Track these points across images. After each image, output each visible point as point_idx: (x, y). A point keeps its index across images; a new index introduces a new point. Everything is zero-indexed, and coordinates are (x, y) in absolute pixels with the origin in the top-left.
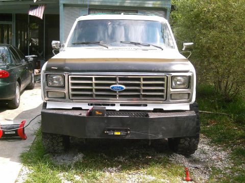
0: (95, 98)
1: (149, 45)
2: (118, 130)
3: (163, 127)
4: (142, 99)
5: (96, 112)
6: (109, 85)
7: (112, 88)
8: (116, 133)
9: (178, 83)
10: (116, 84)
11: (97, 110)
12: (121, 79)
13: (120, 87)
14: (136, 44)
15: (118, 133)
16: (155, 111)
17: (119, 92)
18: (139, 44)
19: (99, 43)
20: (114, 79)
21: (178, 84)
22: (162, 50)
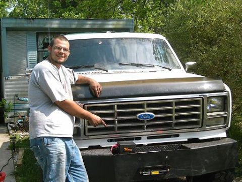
0: (118, 132)
1: (153, 66)
2: (155, 169)
3: (206, 160)
5: (125, 149)
6: (135, 113)
7: (140, 117)
8: (154, 173)
9: (212, 105)
10: (143, 112)
11: (126, 146)
12: (149, 105)
13: (149, 115)
14: (138, 65)
15: (157, 173)
16: (191, 141)
17: (148, 121)
18: (141, 65)
19: (93, 66)
20: (141, 106)
21: (212, 107)
22: (170, 70)
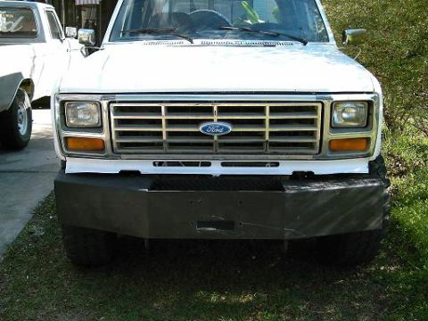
0: (169, 151)
4: (269, 151)
7: (204, 129)
9: (345, 115)
10: (211, 120)
17: (219, 137)
20: (208, 111)
22: (305, 44)
